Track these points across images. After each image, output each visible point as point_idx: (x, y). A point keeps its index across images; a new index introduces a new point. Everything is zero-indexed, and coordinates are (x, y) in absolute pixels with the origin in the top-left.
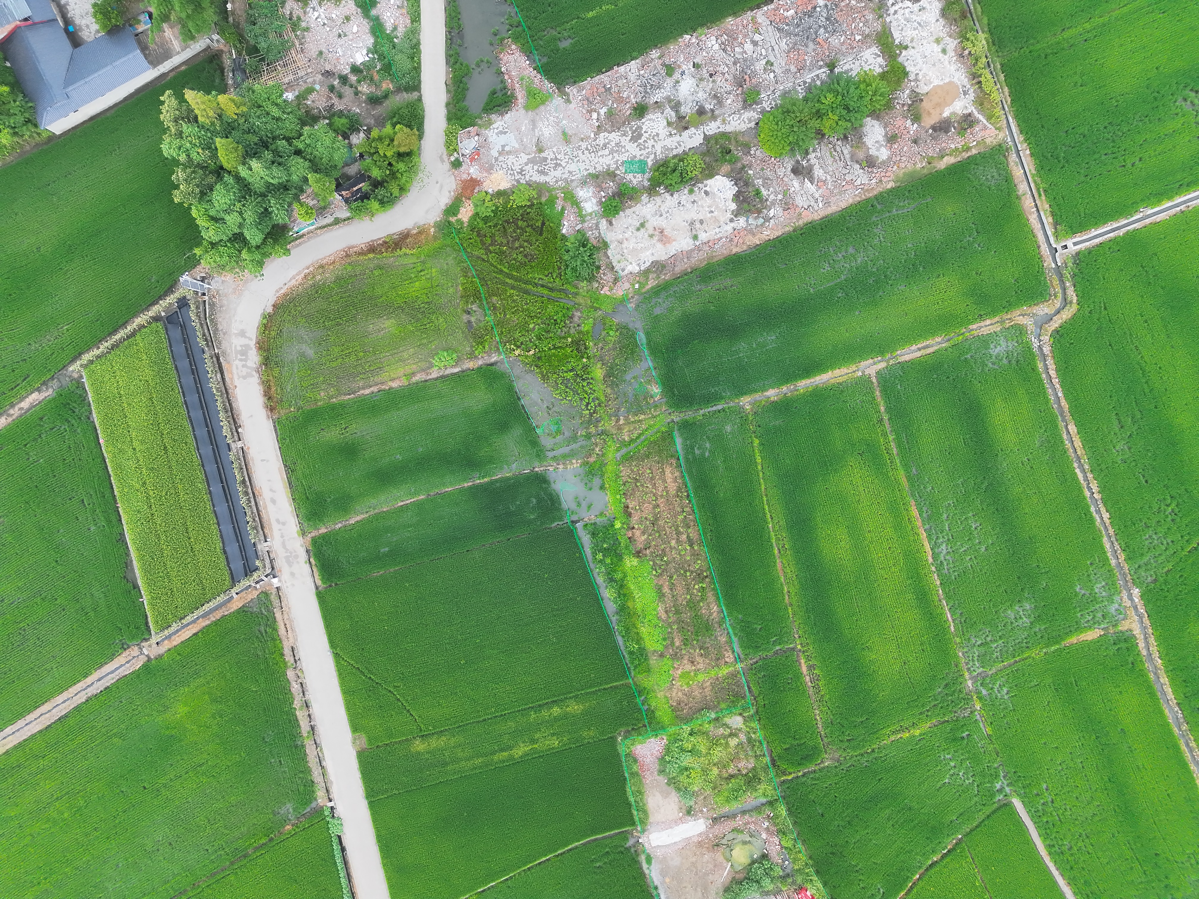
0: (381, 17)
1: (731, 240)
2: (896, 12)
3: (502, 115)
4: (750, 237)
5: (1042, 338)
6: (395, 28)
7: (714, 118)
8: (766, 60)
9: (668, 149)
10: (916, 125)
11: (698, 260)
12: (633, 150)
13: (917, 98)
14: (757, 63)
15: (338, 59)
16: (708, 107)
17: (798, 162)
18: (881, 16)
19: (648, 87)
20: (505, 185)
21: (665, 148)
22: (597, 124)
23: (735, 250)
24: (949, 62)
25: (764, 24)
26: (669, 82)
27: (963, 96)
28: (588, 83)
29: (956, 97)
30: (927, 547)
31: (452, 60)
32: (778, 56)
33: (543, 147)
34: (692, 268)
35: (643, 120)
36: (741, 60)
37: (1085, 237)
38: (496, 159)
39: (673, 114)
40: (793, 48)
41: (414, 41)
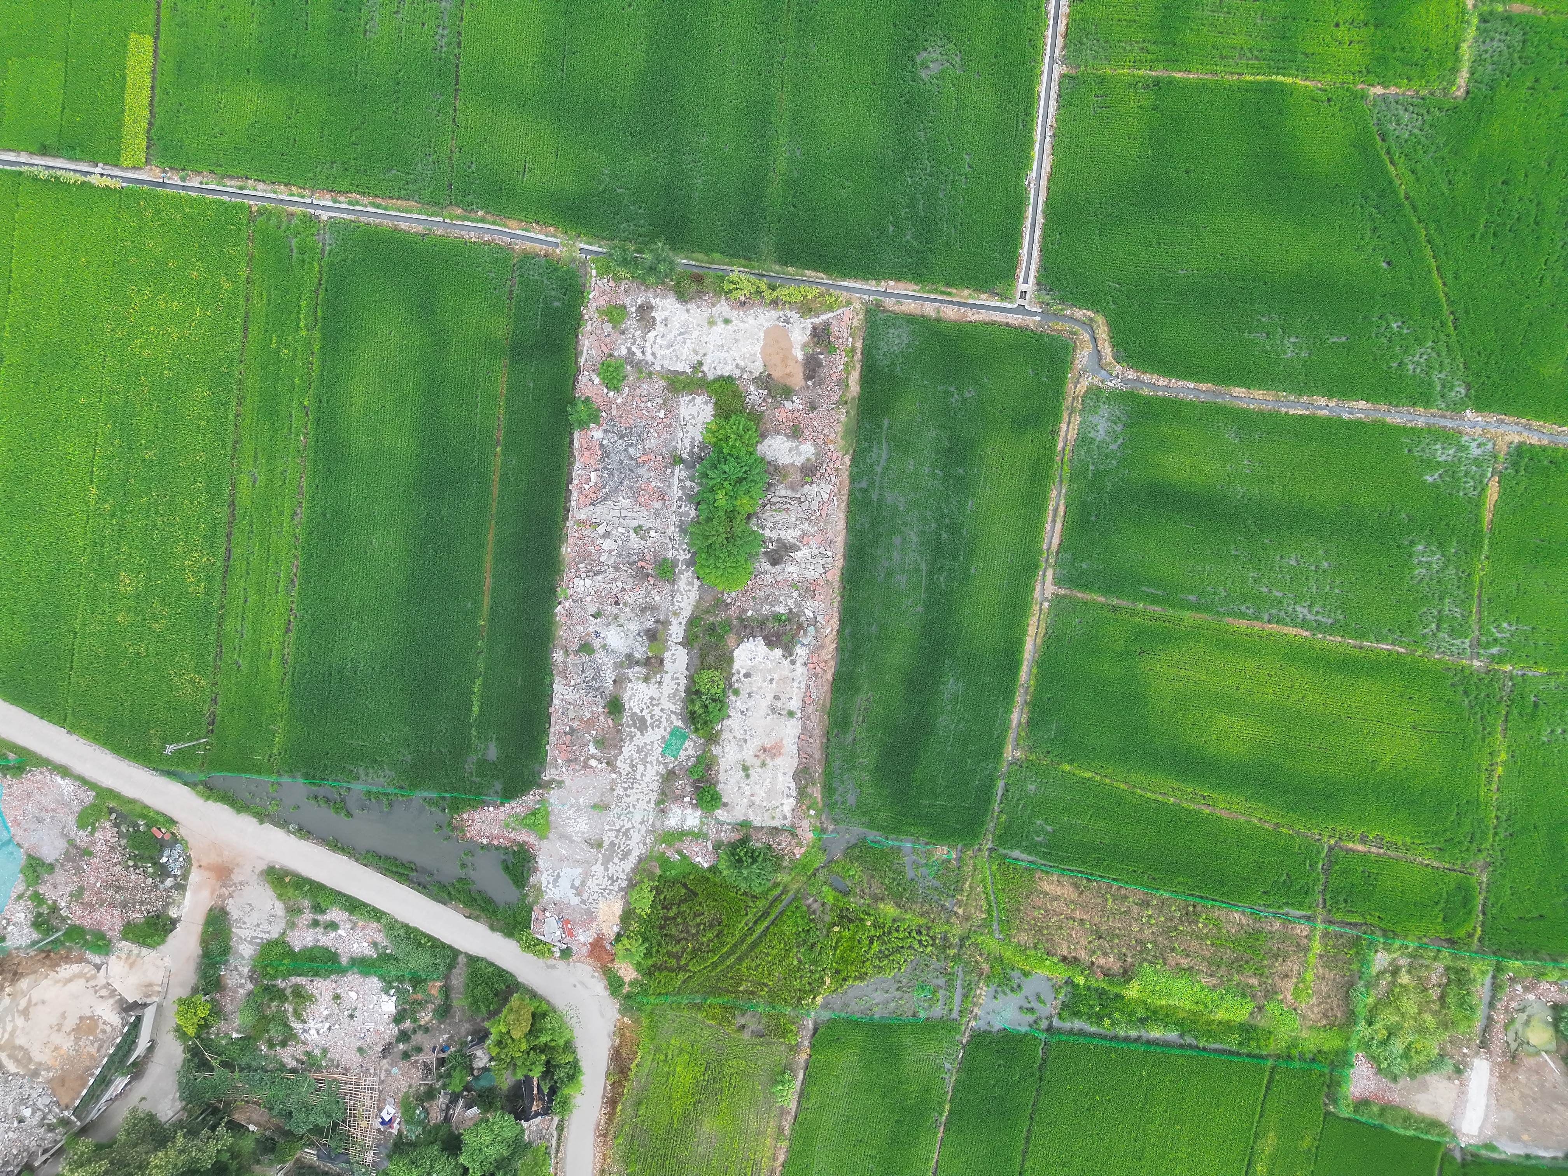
0: (354, 955)
1: (816, 675)
2: (653, 354)
3: (536, 869)
4: (825, 651)
5: (1115, 373)
6: (375, 944)
7: (666, 623)
8: (632, 532)
9: (675, 695)
10: (795, 398)
11: (818, 724)
12: (654, 736)
13: (765, 381)
14: (630, 543)
15: (376, 1032)
16: (650, 624)
17: (765, 553)
18: (650, 374)
19: (593, 686)
20: (618, 908)
21: (672, 697)
22: (604, 765)
23: (829, 676)
24: (743, 321)
25: (590, 513)
26: (600, 656)
27: (789, 326)
28: (551, 751)
29: (786, 334)
30: (1291, 631)
31: (445, 896)
32: (634, 515)
33: (596, 840)
34: (823, 736)
35: (627, 707)
36: (618, 560)
37: (1024, 266)
38: (583, 902)
39: (638, 668)
40: (635, 494)
41: (402, 932)
